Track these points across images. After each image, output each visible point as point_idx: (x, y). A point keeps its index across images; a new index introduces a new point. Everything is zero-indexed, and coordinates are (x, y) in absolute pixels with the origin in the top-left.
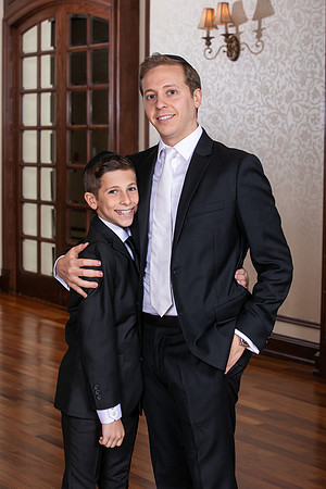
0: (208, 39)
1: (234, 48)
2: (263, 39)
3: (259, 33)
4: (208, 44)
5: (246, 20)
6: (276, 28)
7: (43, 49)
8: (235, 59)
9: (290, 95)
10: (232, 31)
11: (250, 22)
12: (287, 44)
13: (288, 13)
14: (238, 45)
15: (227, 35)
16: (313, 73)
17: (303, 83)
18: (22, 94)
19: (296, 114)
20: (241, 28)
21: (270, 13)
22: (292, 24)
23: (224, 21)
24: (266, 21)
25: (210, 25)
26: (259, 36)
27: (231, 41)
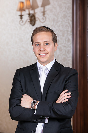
0: (21, 16)
1: (32, 19)
2: (46, 15)
3: (44, 13)
4: (21, 18)
6: (51, 11)
8: (34, 25)
10: (32, 12)
12: (56, 18)
13: (56, 4)
14: (35, 18)
15: (29, 14)
16: (67, 31)
17: (63, 35)
19: (61, 50)
20: (36, 11)
22: (58, 8)
23: (27, 8)
24: (47, 7)
25: (22, 9)
26: (44, 14)
27: (32, 17)
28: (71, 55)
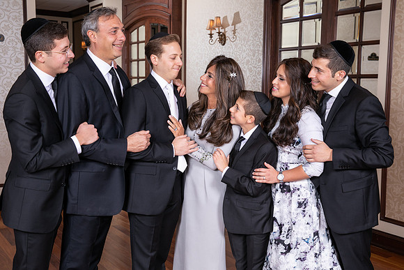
0: (211, 35)
1: (223, 39)
2: (236, 34)
3: (234, 31)
4: (211, 37)
5: (229, 25)
6: (242, 29)
7: (140, 40)
8: (224, 45)
9: (248, 61)
10: (222, 31)
11: (230, 26)
12: (247, 37)
13: (248, 21)
14: (225, 38)
15: (219, 33)
16: (258, 50)
17: (254, 56)
18: (131, 62)
19: (251, 71)
20: (226, 29)
21: (240, 22)
22: (249, 26)
23: (217, 26)
24: (238, 25)
25: (211, 28)
26: (234, 33)
27: (221, 36)
28: (261, 76)
